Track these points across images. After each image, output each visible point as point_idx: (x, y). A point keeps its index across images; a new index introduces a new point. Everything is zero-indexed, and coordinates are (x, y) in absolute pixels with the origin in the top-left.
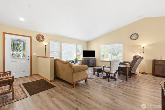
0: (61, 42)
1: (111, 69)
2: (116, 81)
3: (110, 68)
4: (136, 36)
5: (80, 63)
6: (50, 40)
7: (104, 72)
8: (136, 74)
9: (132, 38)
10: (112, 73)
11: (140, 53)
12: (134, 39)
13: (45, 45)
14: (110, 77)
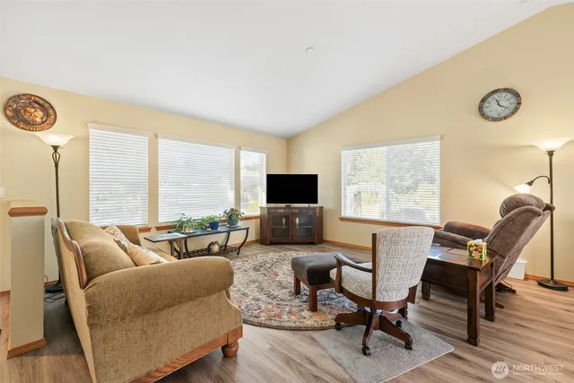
0: (156, 136)
1: (379, 278)
2: (408, 346)
3: (373, 271)
4: (507, 101)
5: (247, 229)
6: (90, 125)
7: (341, 290)
8: (514, 292)
9: (487, 111)
10: (384, 305)
11: (530, 184)
12: (496, 116)
13: (55, 148)
14: (375, 321)
